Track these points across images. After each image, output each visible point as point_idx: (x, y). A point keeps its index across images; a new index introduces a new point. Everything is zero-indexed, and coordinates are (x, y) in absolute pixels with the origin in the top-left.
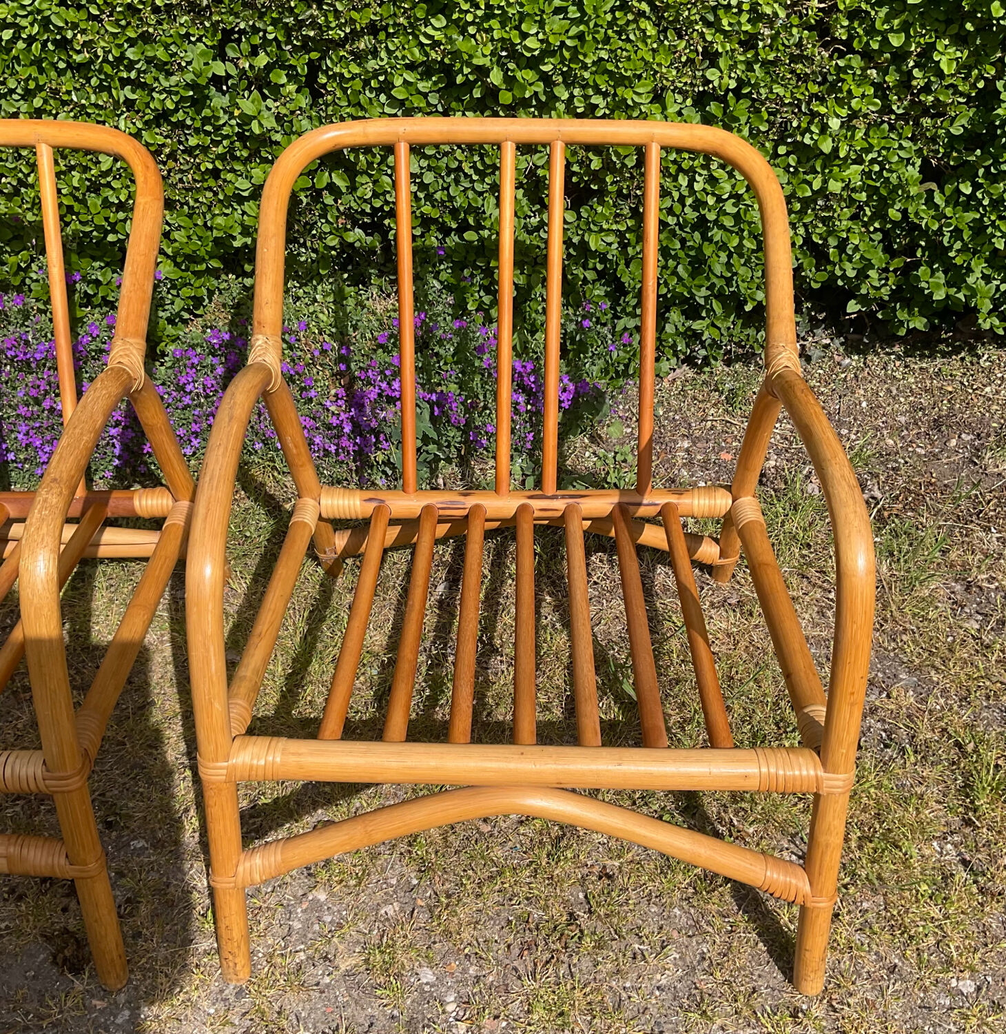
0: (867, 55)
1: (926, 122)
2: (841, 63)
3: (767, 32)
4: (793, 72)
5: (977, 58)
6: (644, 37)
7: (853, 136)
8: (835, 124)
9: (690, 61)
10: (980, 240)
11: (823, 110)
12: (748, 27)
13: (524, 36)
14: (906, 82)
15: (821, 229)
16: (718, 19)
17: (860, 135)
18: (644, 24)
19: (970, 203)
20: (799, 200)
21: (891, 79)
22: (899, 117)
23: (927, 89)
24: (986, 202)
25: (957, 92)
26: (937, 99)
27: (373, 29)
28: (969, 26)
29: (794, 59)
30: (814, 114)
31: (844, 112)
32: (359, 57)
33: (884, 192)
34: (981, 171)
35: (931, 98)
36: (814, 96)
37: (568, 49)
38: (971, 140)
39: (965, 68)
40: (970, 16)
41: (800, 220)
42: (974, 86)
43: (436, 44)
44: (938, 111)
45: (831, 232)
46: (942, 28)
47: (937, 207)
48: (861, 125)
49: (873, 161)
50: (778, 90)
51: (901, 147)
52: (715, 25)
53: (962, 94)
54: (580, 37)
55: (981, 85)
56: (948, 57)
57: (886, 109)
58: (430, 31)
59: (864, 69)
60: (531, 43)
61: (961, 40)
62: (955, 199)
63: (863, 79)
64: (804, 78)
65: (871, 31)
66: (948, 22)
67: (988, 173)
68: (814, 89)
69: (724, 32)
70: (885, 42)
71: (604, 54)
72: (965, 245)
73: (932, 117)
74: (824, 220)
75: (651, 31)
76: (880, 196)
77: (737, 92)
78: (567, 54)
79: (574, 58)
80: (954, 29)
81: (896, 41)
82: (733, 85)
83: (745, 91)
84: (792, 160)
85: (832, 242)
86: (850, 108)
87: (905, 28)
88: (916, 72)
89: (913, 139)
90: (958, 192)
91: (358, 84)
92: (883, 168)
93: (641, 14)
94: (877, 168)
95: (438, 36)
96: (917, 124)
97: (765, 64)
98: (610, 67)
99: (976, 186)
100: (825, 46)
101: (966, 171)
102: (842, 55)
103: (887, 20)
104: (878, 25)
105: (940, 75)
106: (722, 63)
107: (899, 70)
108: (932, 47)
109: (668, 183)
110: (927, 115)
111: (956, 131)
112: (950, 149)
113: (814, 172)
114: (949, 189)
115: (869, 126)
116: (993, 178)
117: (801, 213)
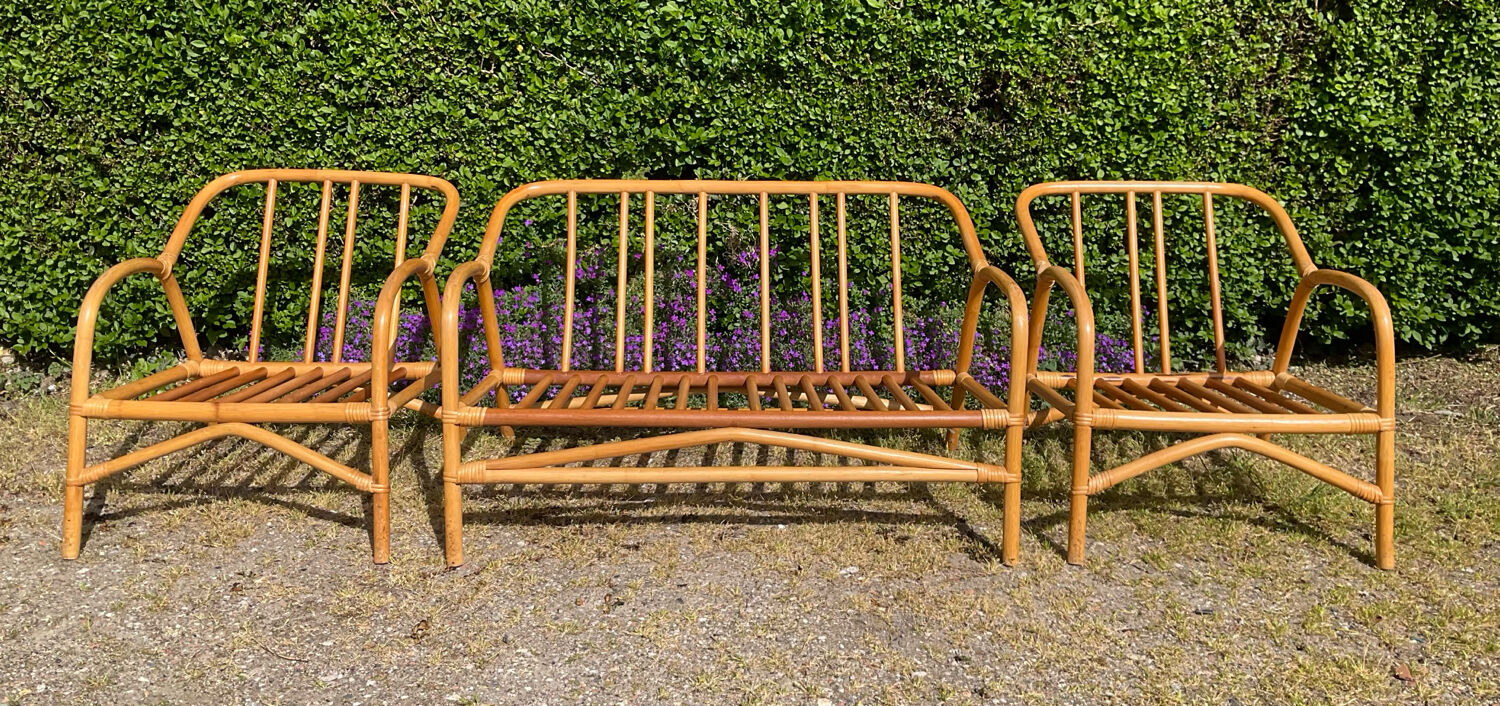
0: (1298, 165)
1: (1332, 204)
2: (1284, 170)
3: (1244, 153)
5: (1358, 167)
6: (1181, 154)
9: (1203, 168)
12: (1234, 150)
13: (1118, 152)
14: (1320, 180)
15: (1274, 271)
16: (1218, 146)
17: (1295, 211)
18: (1180, 147)
21: (1312, 179)
22: (1317, 201)
23: (1332, 184)
25: (1349, 187)
26: (1339, 191)
27: (1035, 152)
28: (1353, 149)
29: (1258, 168)
32: (1023, 166)
35: (1334, 190)
37: (1141, 158)
38: (1358, 215)
39: (1352, 173)
40: (1353, 144)
42: (1357, 183)
43: (1069, 157)
44: (1338, 197)
45: (1280, 273)
46: (1337, 151)
47: (1342, 255)
48: (1294, 204)
51: (1319, 220)
52: (1217, 149)
54: (1148, 153)
56: (1342, 166)
57: (1310, 197)
58: (1067, 150)
59: (1296, 174)
60: (1123, 155)
61: (1348, 157)
62: (1353, 250)
63: (1296, 179)
65: (1299, 153)
66: (1340, 148)
67: (1370, 235)
68: (1269, 185)
69: (1221, 153)
70: (1308, 157)
71: (1159, 163)
73: (1336, 201)
74: (1276, 265)
75: (1184, 151)
78: (1140, 162)
79: (1144, 164)
80: (1344, 151)
81: (1315, 156)
84: (1257, 227)
85: (1282, 279)
87: (1318, 150)
88: (1325, 174)
89: (1326, 215)
90: (1354, 247)
91: (1021, 180)
92: (1309, 232)
93: (1180, 142)
95: (1071, 153)
96: (1327, 208)
97: (1244, 170)
98: (1161, 169)
99: (1365, 243)
100: (1275, 161)
101: (1356, 234)
102: (1284, 166)
103: (1308, 146)
104: (1303, 149)
105: (1339, 176)
106: (1220, 169)
107: (1315, 175)
108: (1334, 160)
109: (1187, 237)
110: (1331, 200)
111: (1350, 209)
112: (1347, 221)
113: (1269, 234)
114: (1348, 246)
115: (1300, 207)
116: (1374, 237)
117: (1262, 260)
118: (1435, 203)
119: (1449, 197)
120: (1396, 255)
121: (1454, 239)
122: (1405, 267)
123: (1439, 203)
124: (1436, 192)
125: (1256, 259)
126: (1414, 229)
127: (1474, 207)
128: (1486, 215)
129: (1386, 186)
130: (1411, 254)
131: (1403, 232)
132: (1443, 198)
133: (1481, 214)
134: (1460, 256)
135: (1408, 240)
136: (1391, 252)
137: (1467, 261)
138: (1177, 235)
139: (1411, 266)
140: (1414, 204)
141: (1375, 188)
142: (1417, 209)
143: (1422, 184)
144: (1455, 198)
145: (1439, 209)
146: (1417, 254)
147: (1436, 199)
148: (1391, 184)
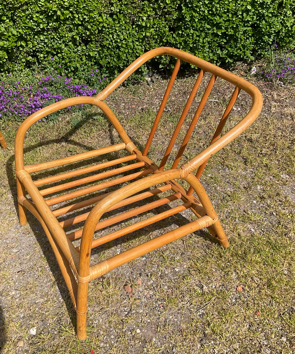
0: (149, 1)
1: (167, 16)
2: (143, 3)
4: (132, 6)
7: (150, 21)
8: (145, 18)
9: (106, 5)
10: (186, 45)
11: (141, 15)
14: (159, 7)
15: (148, 46)
17: (152, 21)
19: (182, 36)
20: (141, 39)
21: (156, 6)
22: (160, 16)
23: (165, 8)
24: (185, 35)
25: (172, 8)
27: (26, 4)
30: (140, 17)
31: (146, 15)
33: (161, 35)
34: (183, 27)
35: (166, 10)
36: (138, 12)
37: (76, 4)
38: (178, 20)
39: (172, 2)
41: (142, 44)
42: (176, 6)
44: (169, 13)
47: (175, 38)
48: (151, 18)
49: (156, 27)
50: (129, 11)
51: (162, 23)
53: (174, 8)
54: (78, 1)
55: (177, 6)
57: (156, 14)
59: (149, 4)
60: (66, 4)
62: (178, 35)
63: (149, 7)
64: (135, 8)
67: (184, 28)
68: (138, 10)
71: (85, 5)
72: (183, 46)
74: (149, 44)
76: (160, 36)
77: (119, 12)
79: (77, 7)
82: (118, 11)
83: (121, 12)
84: (137, 29)
86: (148, 14)
88: (161, 4)
89: (165, 21)
90: (178, 33)
94: (158, 29)
96: (165, 17)
97: (125, 5)
98: (87, 8)
99: (182, 31)
101: (179, 28)
105: (167, 4)
106: (114, 5)
107: (157, 4)
109: (107, 37)
110: (167, 14)
111: (175, 18)
112: (175, 22)
113: (143, 31)
114: (176, 33)
115: (154, 19)
116: (186, 29)
117: (142, 42)
118: (208, 12)
119: (214, 10)
120: (195, 36)
121: (218, 26)
122: (199, 40)
123: (210, 12)
124: (209, 7)
125: (139, 42)
126: (202, 23)
127: (225, 13)
128: (230, 15)
129: (188, 7)
130: (201, 35)
131: (197, 26)
132: (211, 10)
133: (228, 16)
134: (222, 33)
135: (199, 29)
136: (193, 34)
137: (224, 35)
138: (103, 36)
139: (201, 40)
140: (200, 14)
141: (184, 8)
142: (202, 16)
143: (202, 5)
144: (216, 10)
145: (211, 15)
146: (203, 34)
147: (208, 11)
148: (190, 6)
